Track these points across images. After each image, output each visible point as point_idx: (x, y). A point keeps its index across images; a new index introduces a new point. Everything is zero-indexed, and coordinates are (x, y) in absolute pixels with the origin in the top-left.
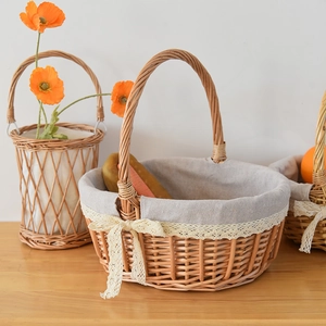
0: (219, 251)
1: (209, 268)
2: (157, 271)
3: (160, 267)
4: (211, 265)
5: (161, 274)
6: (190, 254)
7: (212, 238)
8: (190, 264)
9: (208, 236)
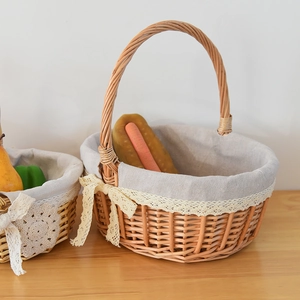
0: (188, 225)
1: (178, 240)
2: (134, 235)
3: (136, 232)
4: (181, 238)
5: (137, 239)
6: (162, 224)
7: (181, 212)
8: (162, 234)
9: (177, 210)
